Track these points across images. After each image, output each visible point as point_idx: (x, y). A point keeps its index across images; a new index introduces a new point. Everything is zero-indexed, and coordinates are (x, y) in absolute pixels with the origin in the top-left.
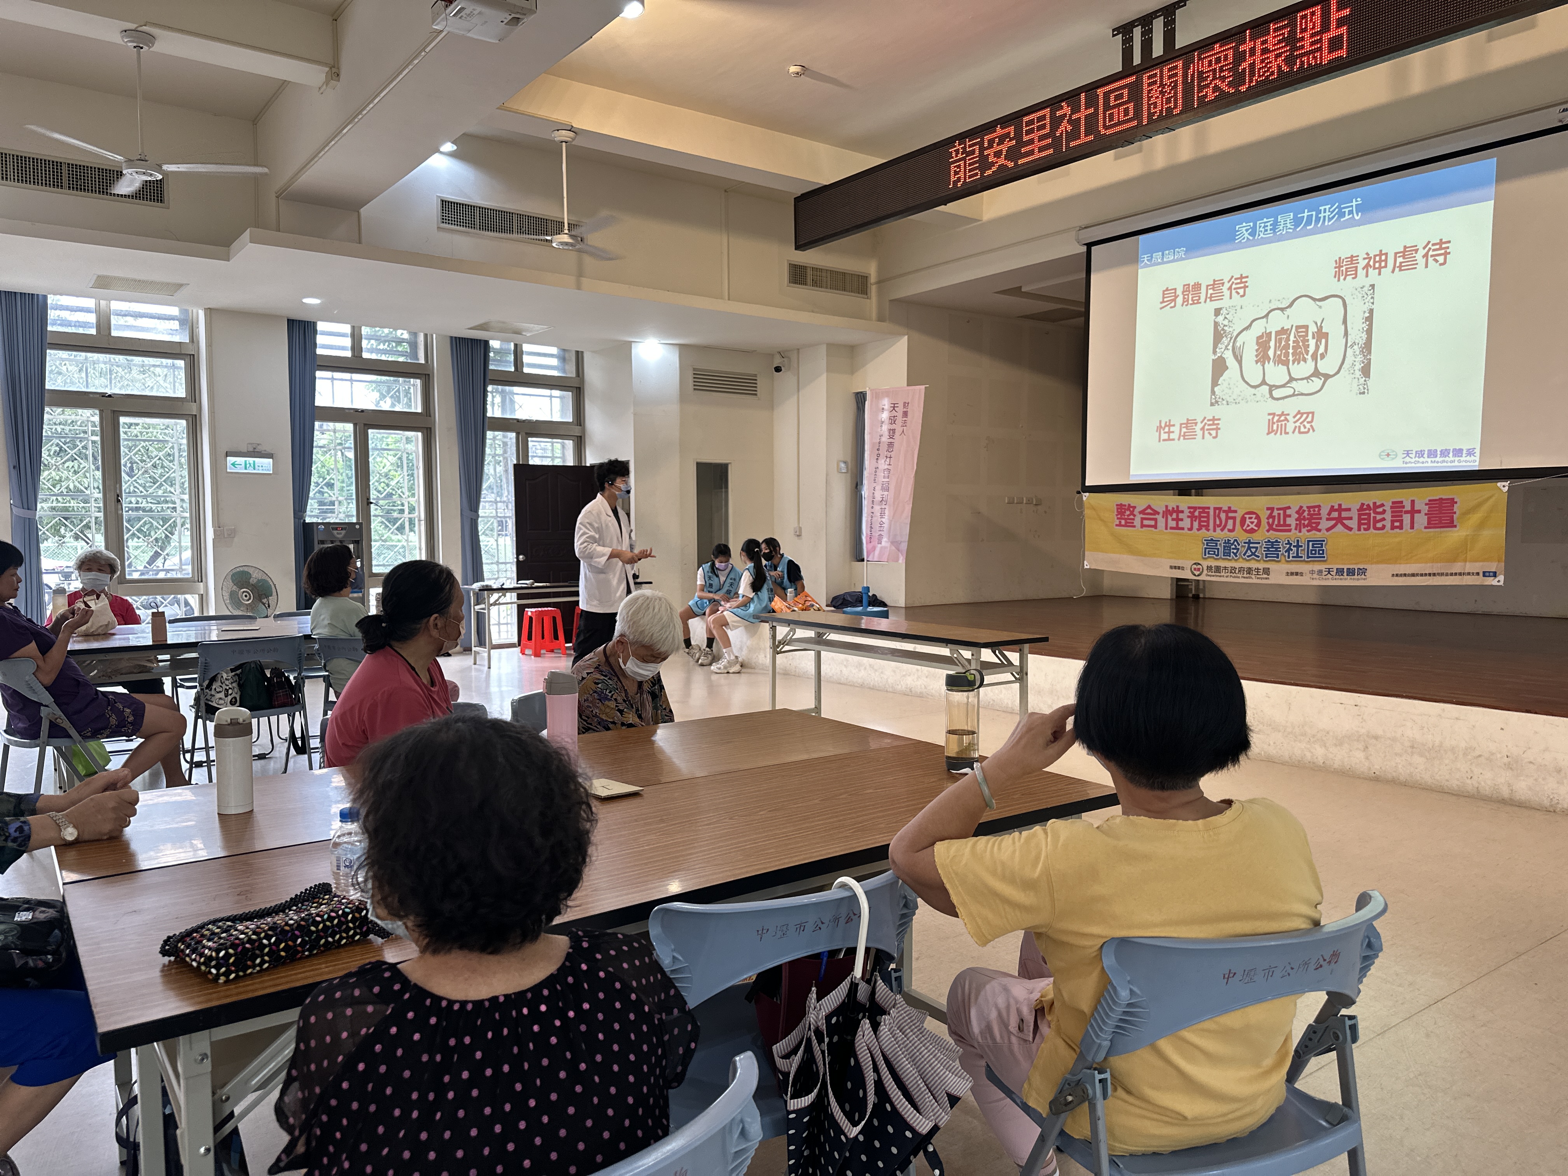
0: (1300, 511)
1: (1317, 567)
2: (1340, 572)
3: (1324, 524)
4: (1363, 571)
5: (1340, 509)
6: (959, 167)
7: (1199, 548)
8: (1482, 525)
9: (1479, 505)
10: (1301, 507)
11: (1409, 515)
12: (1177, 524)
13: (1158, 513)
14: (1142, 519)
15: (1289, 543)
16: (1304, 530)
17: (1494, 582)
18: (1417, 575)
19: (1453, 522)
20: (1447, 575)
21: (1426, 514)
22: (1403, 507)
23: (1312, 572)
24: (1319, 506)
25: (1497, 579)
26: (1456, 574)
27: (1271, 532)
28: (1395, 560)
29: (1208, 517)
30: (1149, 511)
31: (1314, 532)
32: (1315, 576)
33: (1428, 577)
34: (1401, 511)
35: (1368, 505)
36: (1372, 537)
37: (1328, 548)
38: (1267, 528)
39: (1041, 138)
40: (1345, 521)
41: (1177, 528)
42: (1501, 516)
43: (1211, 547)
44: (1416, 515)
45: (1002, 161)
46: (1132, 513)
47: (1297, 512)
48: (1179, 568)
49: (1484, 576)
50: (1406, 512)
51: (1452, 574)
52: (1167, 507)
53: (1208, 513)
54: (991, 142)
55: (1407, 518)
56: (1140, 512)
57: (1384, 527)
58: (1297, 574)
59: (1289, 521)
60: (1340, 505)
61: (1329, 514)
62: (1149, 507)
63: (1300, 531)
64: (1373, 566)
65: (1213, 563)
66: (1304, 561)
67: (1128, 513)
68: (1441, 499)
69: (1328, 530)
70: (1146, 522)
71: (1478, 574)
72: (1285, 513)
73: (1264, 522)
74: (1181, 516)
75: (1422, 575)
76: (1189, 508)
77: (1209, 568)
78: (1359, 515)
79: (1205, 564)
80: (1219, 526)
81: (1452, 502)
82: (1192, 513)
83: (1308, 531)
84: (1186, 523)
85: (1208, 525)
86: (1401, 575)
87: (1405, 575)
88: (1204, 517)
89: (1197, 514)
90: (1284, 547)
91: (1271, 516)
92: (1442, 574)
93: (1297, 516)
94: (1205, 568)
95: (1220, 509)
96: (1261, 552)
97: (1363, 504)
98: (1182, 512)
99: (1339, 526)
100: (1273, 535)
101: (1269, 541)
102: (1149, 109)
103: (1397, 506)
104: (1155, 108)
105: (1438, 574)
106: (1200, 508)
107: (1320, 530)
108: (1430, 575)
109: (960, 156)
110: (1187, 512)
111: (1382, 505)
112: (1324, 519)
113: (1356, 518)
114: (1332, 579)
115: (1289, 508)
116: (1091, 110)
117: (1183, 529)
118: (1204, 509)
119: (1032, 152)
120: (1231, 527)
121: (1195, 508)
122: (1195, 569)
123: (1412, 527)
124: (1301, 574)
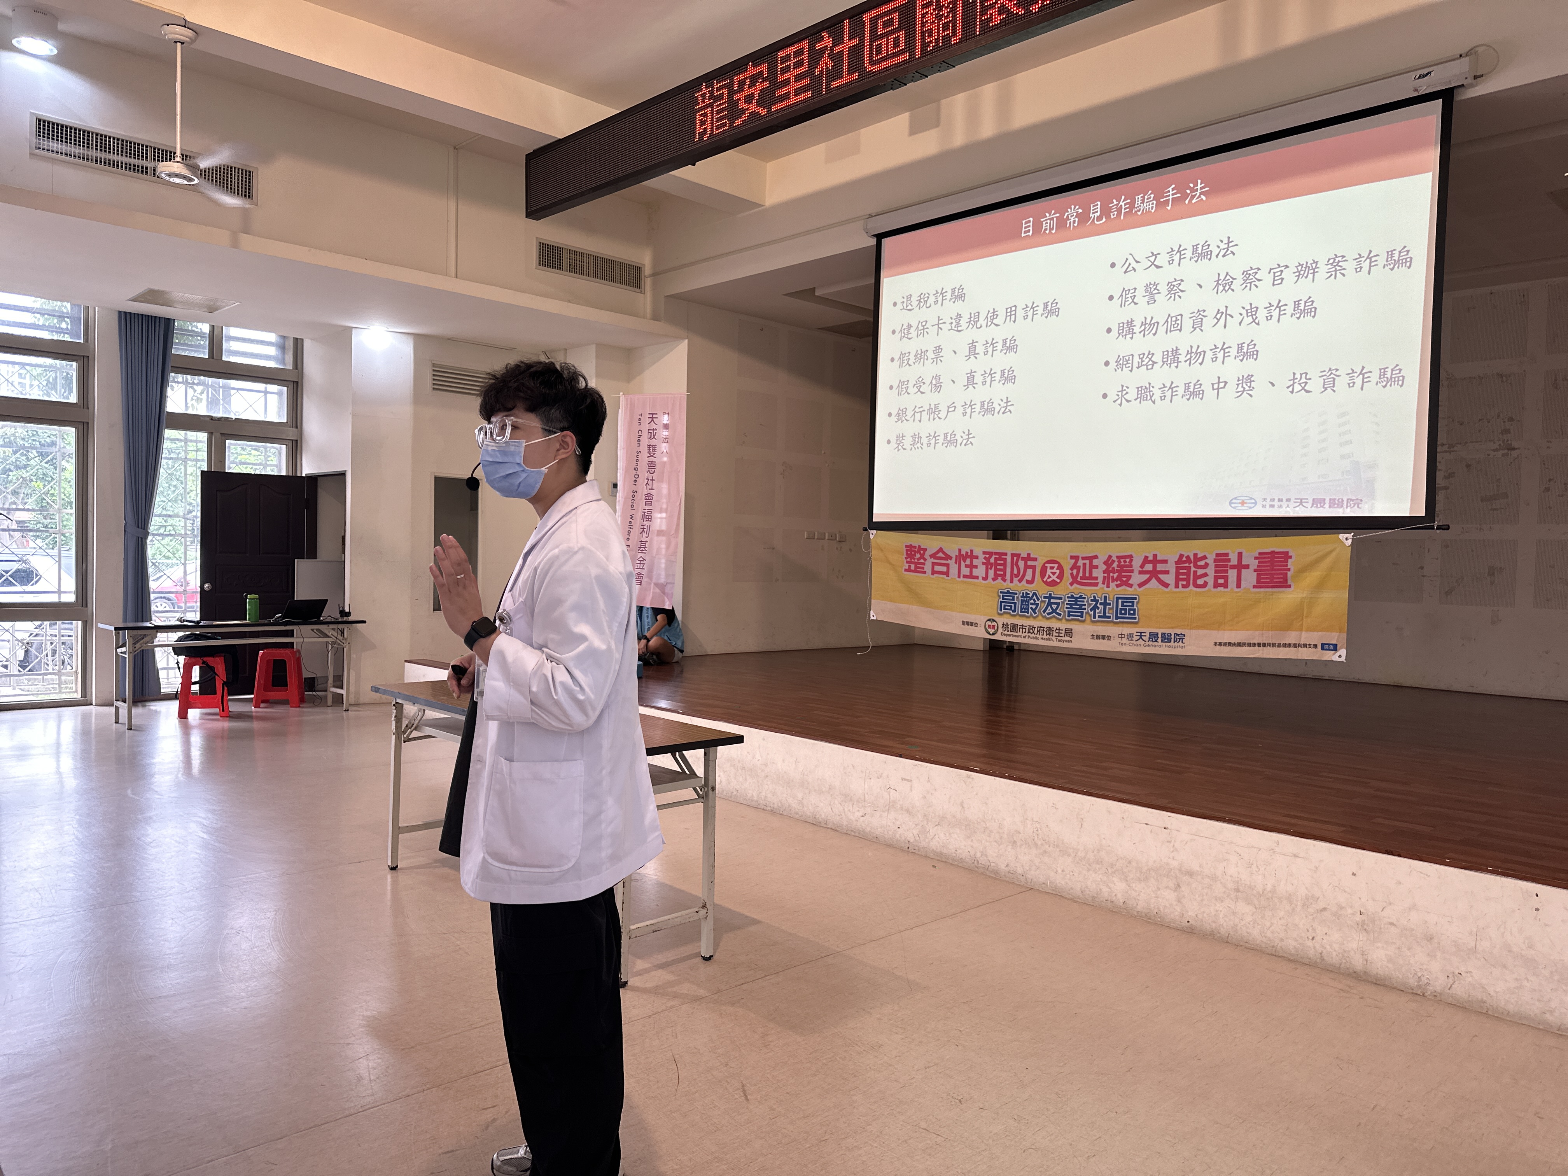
0: (1108, 562)
1: (1127, 630)
2: (1153, 637)
3: (1136, 578)
4: (1180, 638)
5: (1155, 561)
6: (705, 115)
7: (994, 602)
8: (1320, 586)
9: (1318, 561)
10: (1110, 557)
11: (1235, 571)
12: (971, 572)
13: (951, 558)
14: (934, 564)
15: (1095, 600)
16: (1113, 585)
17: (1335, 658)
18: (1244, 644)
19: (1286, 581)
20: (1279, 646)
21: (1255, 570)
22: (1229, 560)
23: (1121, 636)
24: (1130, 557)
25: (1338, 654)
26: (1290, 645)
27: (1075, 585)
28: (1219, 625)
29: (1005, 565)
30: (941, 555)
31: (1124, 587)
32: (1125, 641)
33: (1257, 648)
34: (1226, 566)
35: (1188, 557)
36: (1192, 597)
37: (1141, 608)
38: (1071, 580)
39: (798, 78)
40: (1161, 576)
41: (971, 576)
42: (1343, 576)
43: (1007, 601)
44: (1243, 571)
45: (753, 107)
46: (922, 557)
47: (1105, 563)
48: (972, 624)
49: (1323, 649)
50: (1233, 567)
51: (1285, 645)
52: (960, 550)
53: (1005, 560)
54: (742, 83)
55: (1232, 574)
56: (931, 556)
57: (1205, 585)
58: (1104, 637)
59: (1095, 573)
60: (1155, 556)
61: (1142, 566)
62: (941, 550)
63: (1108, 586)
64: (1193, 631)
65: (1010, 620)
66: (1112, 622)
67: (918, 556)
68: (1273, 552)
69: (1141, 585)
70: (937, 568)
71: (1315, 646)
72: (1091, 563)
73: (1067, 573)
74: (975, 562)
75: (1249, 645)
76: (984, 553)
77: (1005, 626)
78: (1177, 569)
79: (1001, 620)
80: (1017, 576)
81: (1286, 556)
82: (987, 559)
83: (1118, 586)
84: (980, 571)
85: (1005, 575)
86: (1225, 644)
87: (1230, 644)
88: (1000, 564)
89: (992, 560)
90: (1090, 605)
91: (1075, 566)
92: (1274, 645)
93: (1105, 567)
94: (1000, 626)
95: (1018, 555)
96: (1063, 609)
97: (1181, 556)
98: (977, 557)
99: (1154, 580)
100: (1077, 590)
101: (1072, 597)
102: (923, 38)
103: (1222, 559)
104: (929, 36)
105: (1269, 644)
106: (996, 553)
107: (1131, 586)
108: (1259, 645)
109: (707, 102)
110: (982, 557)
111: (1205, 557)
112: (1136, 573)
113: (1173, 571)
114: (1145, 646)
115: (1096, 557)
116: (856, 41)
117: (977, 578)
118: (1001, 555)
119: (787, 96)
120: (1030, 579)
121: (991, 554)
122: (989, 626)
123: (1239, 585)
124: (1109, 638)
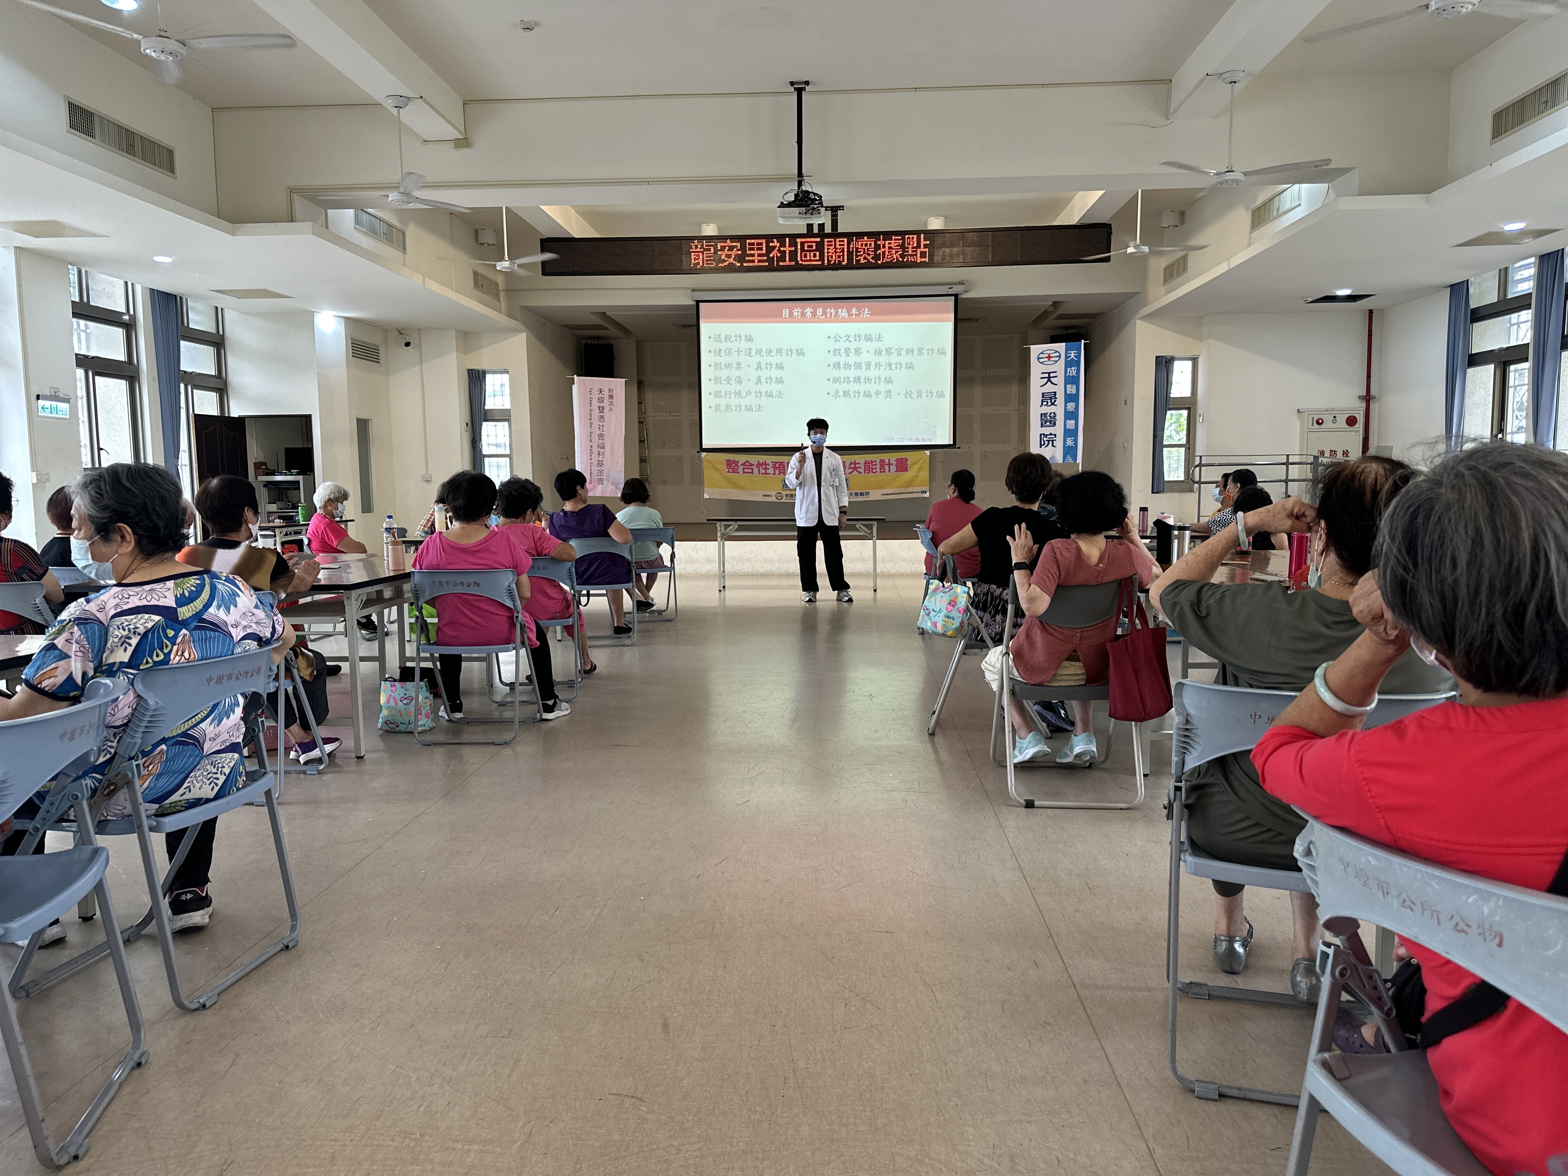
4: (868, 493)
5: (855, 463)
6: (698, 256)
8: (920, 470)
9: (918, 461)
11: (888, 466)
14: (744, 469)
17: (926, 495)
18: (893, 494)
19: (907, 468)
21: (895, 465)
22: (885, 462)
25: (927, 493)
28: (883, 487)
30: (747, 464)
36: (872, 477)
39: (759, 255)
40: (858, 469)
41: (766, 473)
44: (891, 466)
45: (731, 260)
46: (736, 465)
48: (771, 496)
49: (921, 493)
50: (887, 464)
51: (908, 493)
52: (758, 461)
54: (723, 247)
56: (742, 465)
57: (876, 472)
62: (748, 462)
64: (873, 491)
67: (733, 465)
68: (901, 458)
70: (746, 470)
71: (919, 492)
74: (767, 467)
76: (772, 461)
78: (865, 466)
81: (906, 459)
82: (775, 465)
84: (771, 471)
86: (886, 495)
89: (777, 465)
97: (866, 461)
102: (828, 257)
103: (882, 461)
104: (831, 258)
105: (903, 493)
106: (779, 461)
109: (699, 250)
110: (771, 465)
111: (875, 461)
113: (862, 467)
116: (793, 249)
117: (769, 474)
119: (754, 261)
121: (776, 463)
122: (778, 496)
123: (890, 472)
